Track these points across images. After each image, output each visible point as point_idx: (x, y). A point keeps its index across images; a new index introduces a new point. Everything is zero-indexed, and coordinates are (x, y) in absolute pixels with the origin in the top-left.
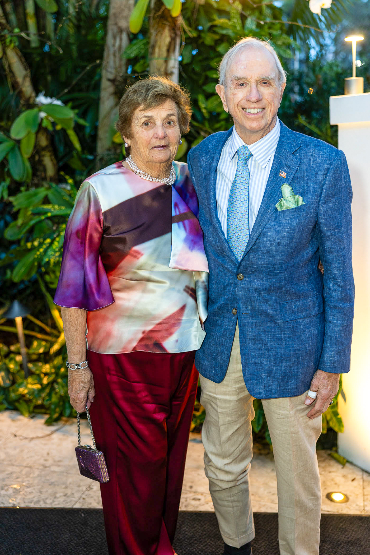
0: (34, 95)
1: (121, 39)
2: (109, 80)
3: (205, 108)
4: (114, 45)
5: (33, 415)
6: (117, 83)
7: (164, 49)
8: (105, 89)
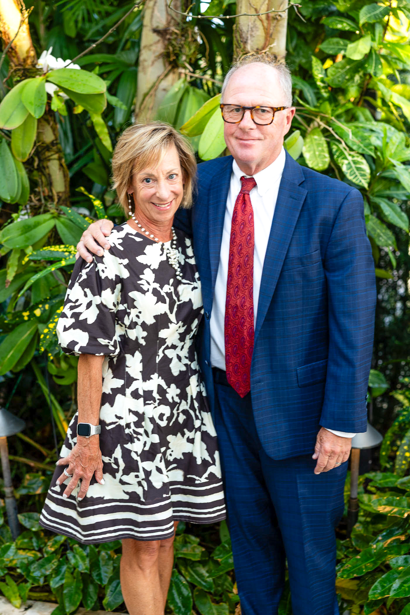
0: (32, 53)
2: (156, 31)
3: (323, 81)
5: (30, 602)
6: (168, 36)
8: (148, 47)
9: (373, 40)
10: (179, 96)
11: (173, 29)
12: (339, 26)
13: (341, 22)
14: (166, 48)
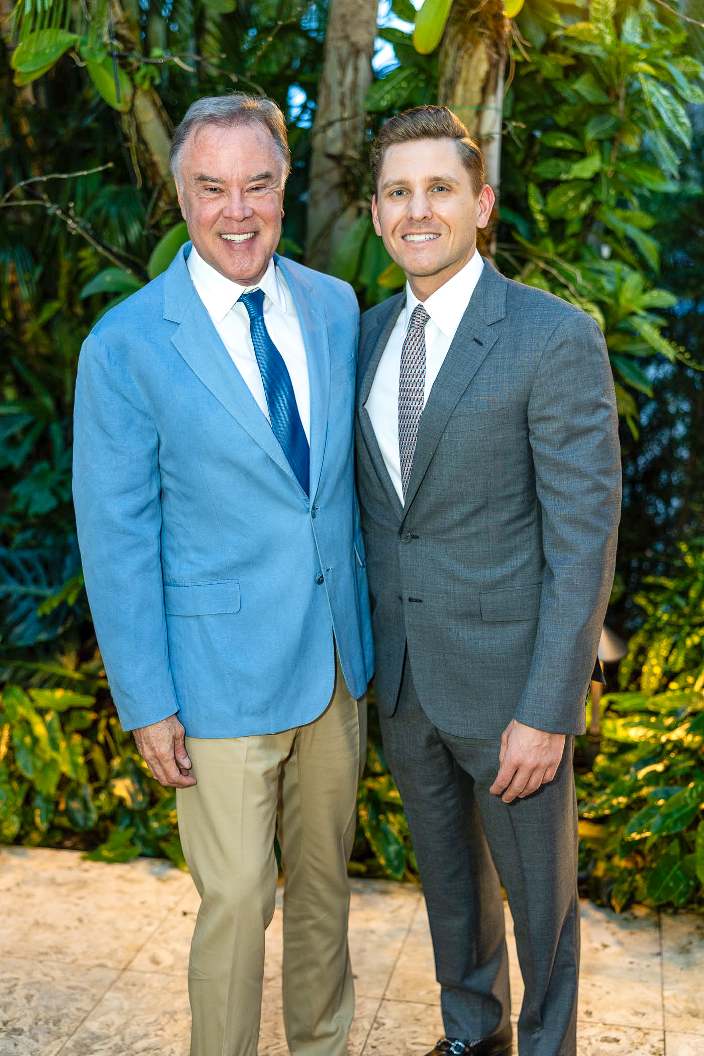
1: (356, 69)
2: (330, 157)
3: (542, 212)
4: (341, 83)
6: (345, 163)
7: (476, 87)
8: (320, 176)
9: (603, 160)
10: (362, 235)
11: (352, 153)
12: (560, 144)
13: (562, 139)
14: (343, 176)
